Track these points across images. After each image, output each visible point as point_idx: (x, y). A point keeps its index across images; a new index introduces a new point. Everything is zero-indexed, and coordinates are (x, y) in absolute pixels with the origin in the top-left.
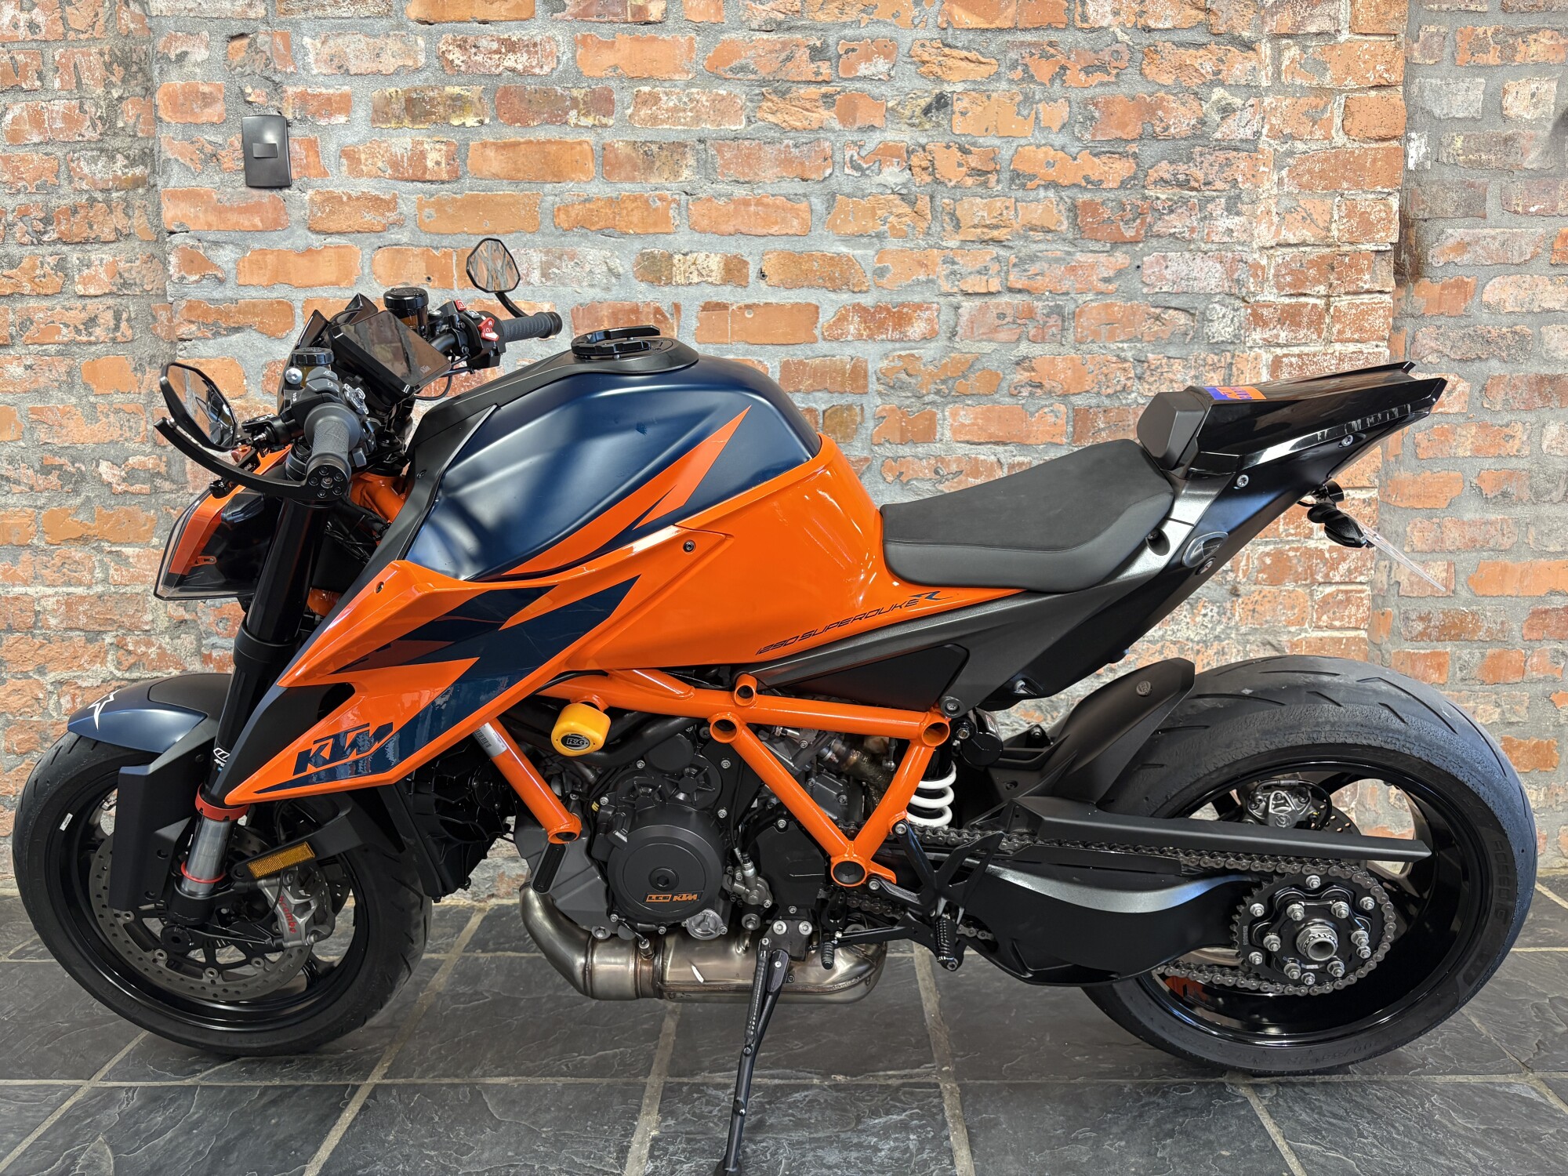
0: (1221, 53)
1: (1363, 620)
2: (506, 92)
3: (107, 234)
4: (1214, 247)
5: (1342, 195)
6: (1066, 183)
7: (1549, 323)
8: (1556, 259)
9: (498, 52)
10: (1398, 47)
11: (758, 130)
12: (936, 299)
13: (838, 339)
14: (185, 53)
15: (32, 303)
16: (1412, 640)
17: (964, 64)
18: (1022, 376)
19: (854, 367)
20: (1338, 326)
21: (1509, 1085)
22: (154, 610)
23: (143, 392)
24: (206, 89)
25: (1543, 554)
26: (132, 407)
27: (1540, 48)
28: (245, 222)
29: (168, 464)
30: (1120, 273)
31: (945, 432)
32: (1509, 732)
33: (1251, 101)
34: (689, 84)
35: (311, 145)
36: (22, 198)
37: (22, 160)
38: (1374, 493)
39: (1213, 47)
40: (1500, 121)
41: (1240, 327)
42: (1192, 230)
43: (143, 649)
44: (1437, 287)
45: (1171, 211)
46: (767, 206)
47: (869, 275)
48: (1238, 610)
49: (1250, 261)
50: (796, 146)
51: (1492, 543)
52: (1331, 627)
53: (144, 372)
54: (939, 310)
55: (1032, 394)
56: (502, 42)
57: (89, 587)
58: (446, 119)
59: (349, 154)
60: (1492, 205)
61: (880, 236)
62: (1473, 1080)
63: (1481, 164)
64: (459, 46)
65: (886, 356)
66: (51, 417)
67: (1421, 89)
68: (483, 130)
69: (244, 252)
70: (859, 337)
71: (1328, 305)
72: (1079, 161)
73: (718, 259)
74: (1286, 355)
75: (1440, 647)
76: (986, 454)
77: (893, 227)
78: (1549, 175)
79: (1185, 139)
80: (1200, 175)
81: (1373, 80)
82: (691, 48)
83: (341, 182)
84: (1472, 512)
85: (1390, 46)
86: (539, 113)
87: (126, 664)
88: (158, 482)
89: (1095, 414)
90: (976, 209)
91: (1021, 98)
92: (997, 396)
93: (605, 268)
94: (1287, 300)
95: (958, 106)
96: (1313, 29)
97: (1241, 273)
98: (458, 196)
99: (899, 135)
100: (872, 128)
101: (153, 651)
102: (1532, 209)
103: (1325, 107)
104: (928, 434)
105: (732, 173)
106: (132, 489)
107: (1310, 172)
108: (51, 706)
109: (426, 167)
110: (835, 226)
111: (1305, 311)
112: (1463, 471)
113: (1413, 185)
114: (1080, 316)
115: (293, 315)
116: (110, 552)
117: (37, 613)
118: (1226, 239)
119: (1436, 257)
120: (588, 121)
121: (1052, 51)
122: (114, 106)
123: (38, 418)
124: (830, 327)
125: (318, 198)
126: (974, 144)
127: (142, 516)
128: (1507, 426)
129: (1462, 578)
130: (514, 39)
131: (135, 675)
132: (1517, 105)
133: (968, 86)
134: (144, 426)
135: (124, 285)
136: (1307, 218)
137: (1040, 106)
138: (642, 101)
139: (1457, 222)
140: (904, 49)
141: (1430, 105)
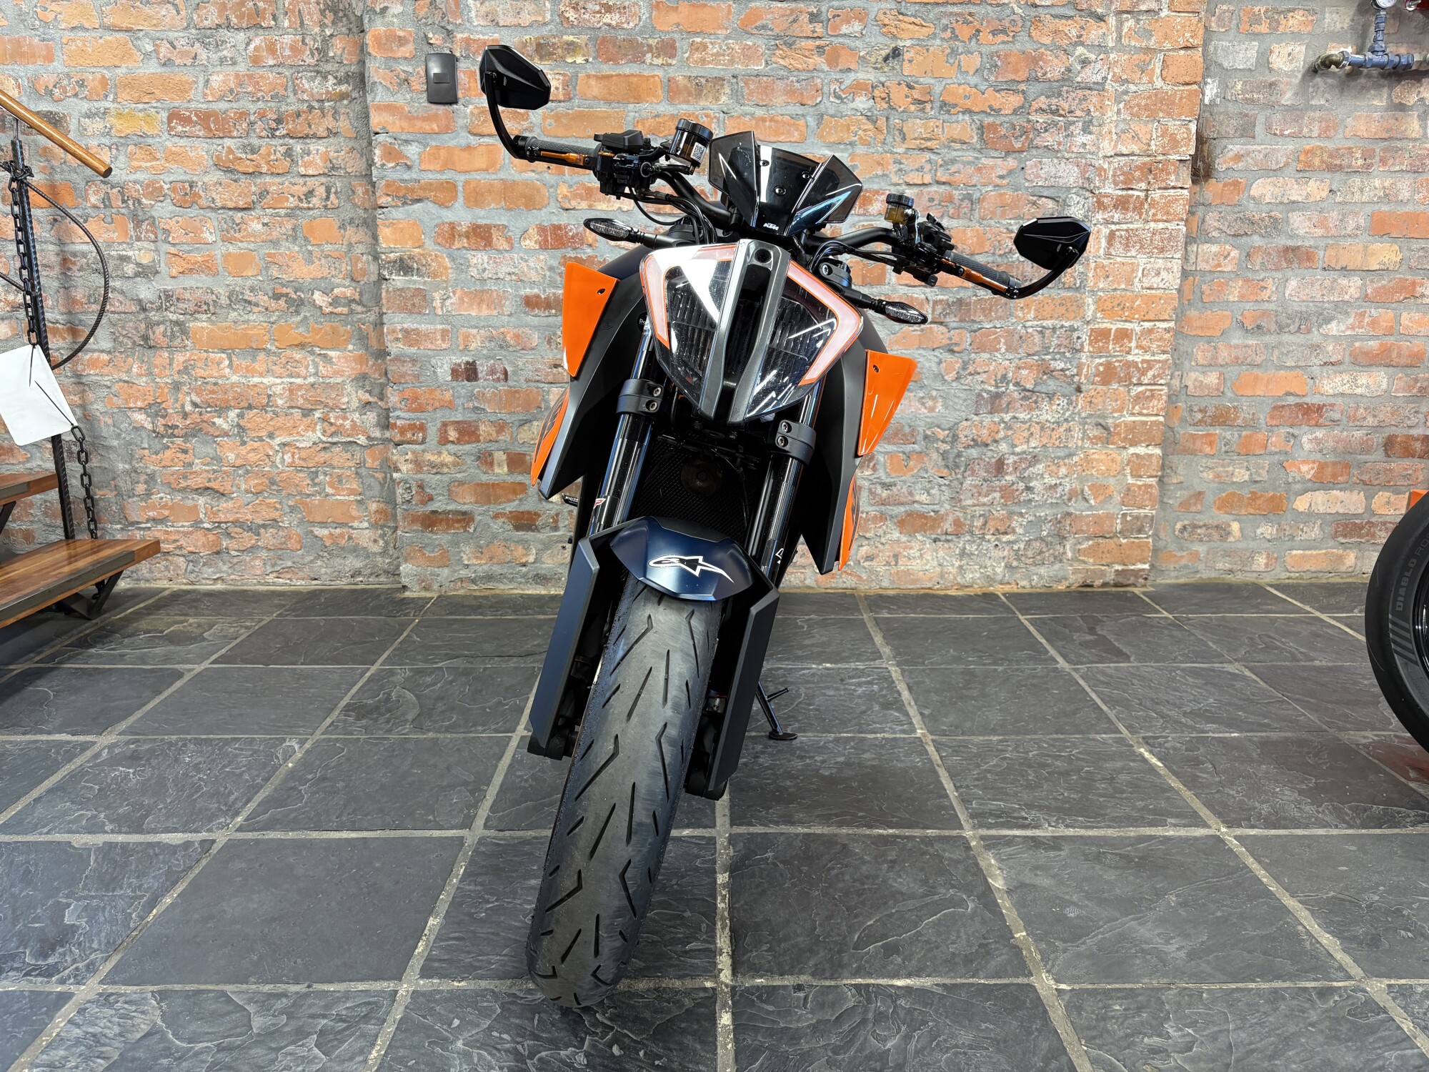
0: (1083, 23)
1: (1162, 409)
2: (604, 40)
3: (321, 131)
4: (1073, 156)
5: (1159, 122)
6: (977, 110)
7: (1294, 211)
8: (1300, 167)
9: (599, 12)
10: (1200, 20)
11: (772, 70)
12: (888, 188)
14: (386, 8)
15: (268, 179)
16: (1194, 425)
17: (912, 27)
20: (1153, 211)
21: (1223, 667)
22: (349, 395)
23: (346, 243)
24: (401, 34)
25: (1282, 367)
26: (336, 254)
27: (1296, 22)
28: (427, 127)
29: (361, 294)
30: (1010, 172)
31: (892, 278)
32: (1254, 488)
33: (1102, 56)
34: (727, 37)
35: (472, 74)
36: (260, 105)
37: (261, 77)
38: (1172, 324)
39: (1077, 18)
40: (1267, 72)
41: (1089, 210)
42: (1059, 144)
43: (341, 421)
44: (1220, 185)
45: (1046, 131)
46: (777, 122)
48: (1081, 402)
49: (1097, 165)
50: (798, 81)
51: (1249, 360)
52: (1140, 414)
53: (345, 230)
56: (602, 5)
57: (305, 378)
58: (563, 58)
60: (1259, 129)
61: (852, 144)
63: (1252, 101)
64: (574, 8)
66: (280, 260)
67: (1216, 49)
68: (588, 66)
69: (426, 145)
71: (1147, 196)
72: (986, 95)
74: (1118, 230)
75: (1212, 430)
76: (918, 293)
77: (861, 138)
78: (1297, 110)
79: (1057, 81)
80: (1066, 106)
81: (1182, 43)
82: (729, 12)
84: (1237, 339)
85: (1195, 20)
86: (625, 55)
87: (329, 432)
88: (354, 306)
90: (916, 127)
91: (948, 51)
94: (1120, 193)
95: (907, 56)
96: (1144, 8)
97: (1090, 173)
98: (571, 111)
99: (867, 75)
100: (849, 70)
101: (348, 424)
102: (1286, 133)
103: (1151, 60)
105: (755, 99)
106: (335, 310)
107: (1138, 105)
108: (278, 461)
110: (822, 137)
111: (1132, 200)
112: (1232, 311)
113: (1207, 114)
114: (983, 201)
115: (457, 192)
116: (320, 354)
117: (269, 396)
118: (1082, 150)
119: (1221, 164)
120: (659, 61)
121: (971, 19)
122: (326, 41)
123: (271, 261)
125: (476, 111)
126: (916, 82)
127: (342, 329)
128: (1262, 280)
129: (1229, 384)
130: (611, 3)
131: (335, 440)
132: (1279, 61)
133: (914, 42)
134: (346, 267)
135: (333, 168)
136: (1136, 137)
137: (962, 57)
138: (695, 48)
139: (1235, 140)
140: (872, 16)
141: (1221, 60)
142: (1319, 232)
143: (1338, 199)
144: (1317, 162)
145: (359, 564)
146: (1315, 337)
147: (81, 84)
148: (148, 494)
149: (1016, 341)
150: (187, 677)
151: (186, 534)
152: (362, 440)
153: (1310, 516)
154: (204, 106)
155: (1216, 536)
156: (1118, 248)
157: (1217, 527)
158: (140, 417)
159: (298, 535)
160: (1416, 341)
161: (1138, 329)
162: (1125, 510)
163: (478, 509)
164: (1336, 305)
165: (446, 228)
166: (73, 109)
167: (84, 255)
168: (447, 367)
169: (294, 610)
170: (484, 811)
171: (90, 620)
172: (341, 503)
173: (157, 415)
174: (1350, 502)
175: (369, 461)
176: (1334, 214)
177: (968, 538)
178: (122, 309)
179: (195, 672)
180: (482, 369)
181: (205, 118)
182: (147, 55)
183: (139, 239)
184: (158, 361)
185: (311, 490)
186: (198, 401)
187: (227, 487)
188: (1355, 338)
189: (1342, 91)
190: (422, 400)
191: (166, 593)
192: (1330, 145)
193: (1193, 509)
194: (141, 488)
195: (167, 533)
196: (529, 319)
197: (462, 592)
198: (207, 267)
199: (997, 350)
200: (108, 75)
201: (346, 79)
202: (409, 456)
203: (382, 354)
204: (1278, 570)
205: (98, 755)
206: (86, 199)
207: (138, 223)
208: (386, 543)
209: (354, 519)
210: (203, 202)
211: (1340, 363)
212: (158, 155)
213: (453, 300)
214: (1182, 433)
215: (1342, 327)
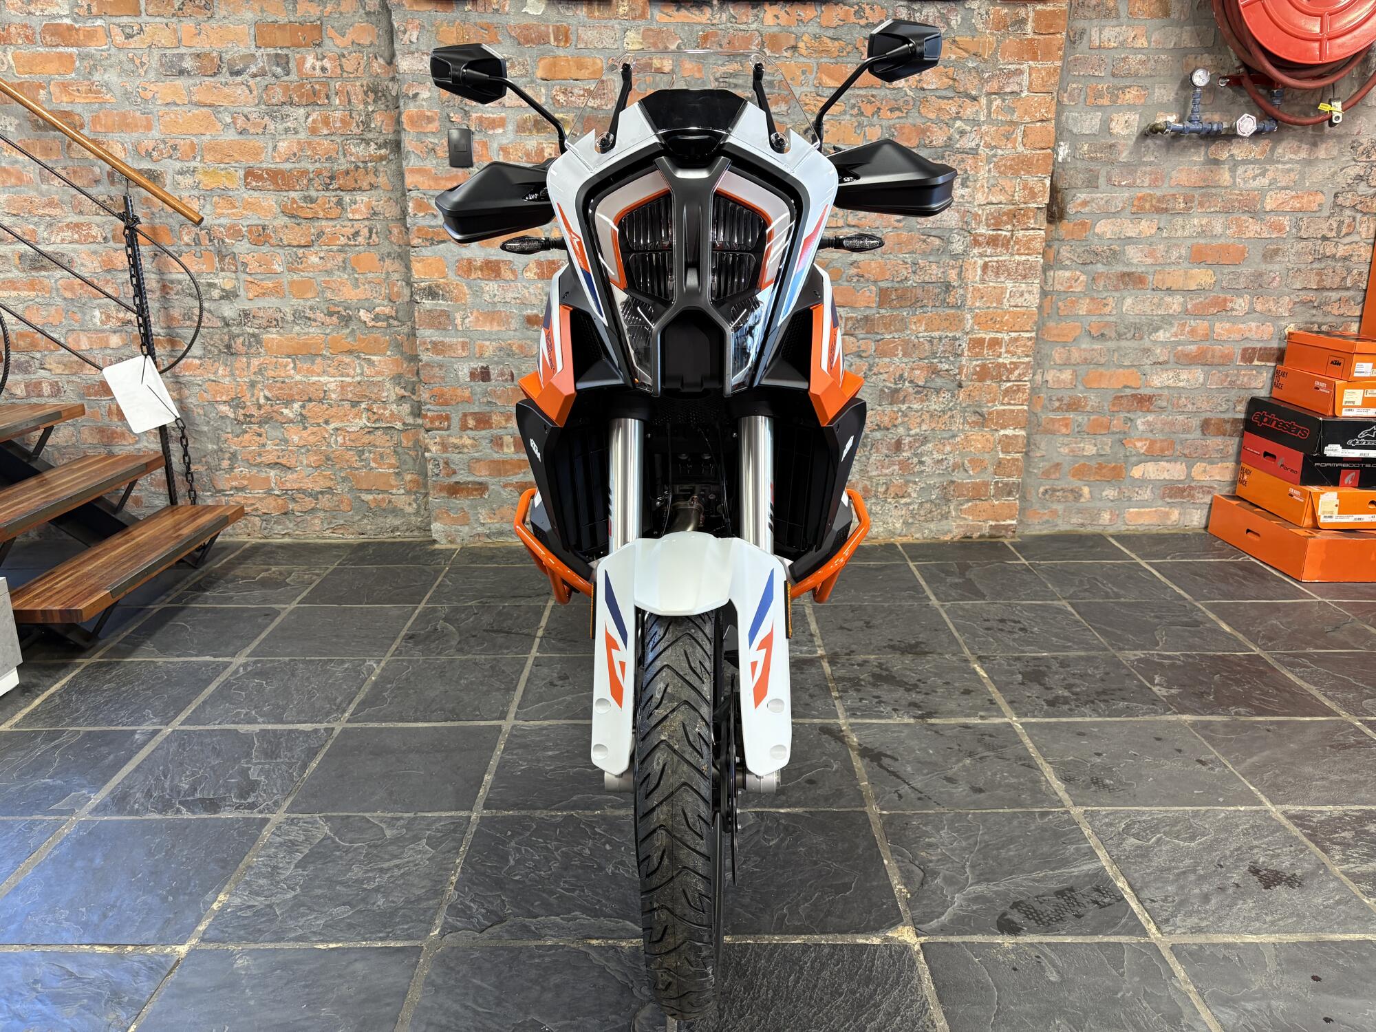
0: (960, 102)
1: (1027, 400)
2: (589, 118)
3: (365, 185)
5: (1021, 178)
7: (1129, 244)
8: (1134, 210)
9: (583, 96)
10: (1053, 99)
14: (417, 93)
15: (324, 223)
16: (1053, 411)
18: (853, 271)
20: (1017, 247)
22: (388, 390)
23: (385, 272)
24: (429, 114)
25: (1121, 366)
26: (377, 281)
27: (1131, 96)
29: (397, 312)
32: (1100, 460)
33: (976, 128)
35: (485, 144)
36: (318, 165)
37: (318, 143)
38: (1033, 334)
39: (956, 99)
40: (1108, 136)
41: (967, 247)
43: (382, 411)
44: (1071, 225)
48: (961, 395)
49: (973, 212)
51: (1095, 361)
52: (1009, 404)
53: (384, 262)
55: (858, 281)
56: (585, 90)
57: (353, 377)
59: (504, 150)
60: (1102, 181)
63: (1096, 159)
64: (564, 92)
66: (333, 285)
67: (1067, 118)
71: (1012, 236)
74: (990, 262)
75: (1067, 415)
78: (1132, 165)
79: (941, 147)
81: (1039, 117)
84: (1085, 344)
85: (1048, 99)
87: (373, 419)
88: (391, 321)
89: (891, 292)
92: (840, 282)
94: (991, 233)
96: (1008, 90)
97: (968, 218)
101: (387, 413)
102: (1123, 183)
103: (1014, 131)
106: (377, 324)
107: (1005, 165)
108: (332, 442)
109: (544, 156)
111: (1001, 238)
112: (1082, 322)
113: (1060, 171)
116: (365, 359)
117: (325, 392)
119: (1071, 209)
121: (873, 100)
122: (367, 115)
123: (327, 286)
127: (382, 339)
128: (1105, 298)
129: (1080, 379)
131: (377, 425)
132: (1118, 128)
134: (384, 291)
135: (375, 214)
136: (1003, 190)
137: (867, 129)
139: (1083, 190)
141: (1070, 127)
142: (1149, 261)
143: (1164, 235)
144: (1147, 206)
145: (397, 522)
146: (1146, 343)
147: (174, 148)
148: (232, 468)
149: (910, 348)
150: (283, 615)
151: (261, 499)
152: (399, 426)
153: (1143, 482)
154: (273, 166)
155: (1071, 497)
156: (990, 274)
157: (1072, 491)
158: (224, 409)
160: (1226, 346)
161: (1007, 338)
162: (997, 478)
163: (491, 481)
164: (1163, 317)
165: (465, 263)
166: (168, 167)
167: (180, 282)
168: (466, 371)
169: (350, 560)
170: (513, 709)
171: (196, 568)
172: (382, 474)
173: (237, 406)
174: (1174, 471)
175: (405, 443)
176: (1161, 247)
177: (874, 500)
178: (209, 324)
179: (288, 611)
180: (494, 372)
181: (274, 175)
182: (226, 125)
183: (222, 270)
184: (238, 365)
185: (359, 464)
186: (269, 395)
187: (292, 463)
188: (1179, 343)
189: (1168, 150)
190: (447, 396)
191: (247, 546)
192: (1158, 193)
193: (1053, 476)
194: (225, 464)
195: (245, 498)
196: (530, 333)
197: (479, 544)
198: (277, 291)
199: (896, 355)
200: (196, 141)
201: (384, 145)
202: (438, 440)
203: (414, 358)
204: (1120, 523)
205: (236, 671)
206: (180, 238)
207: (222, 257)
208: (419, 506)
209: (393, 487)
210: (273, 241)
211: (1166, 362)
212: (237, 205)
213: (471, 319)
214: (1044, 417)
215: (1168, 335)
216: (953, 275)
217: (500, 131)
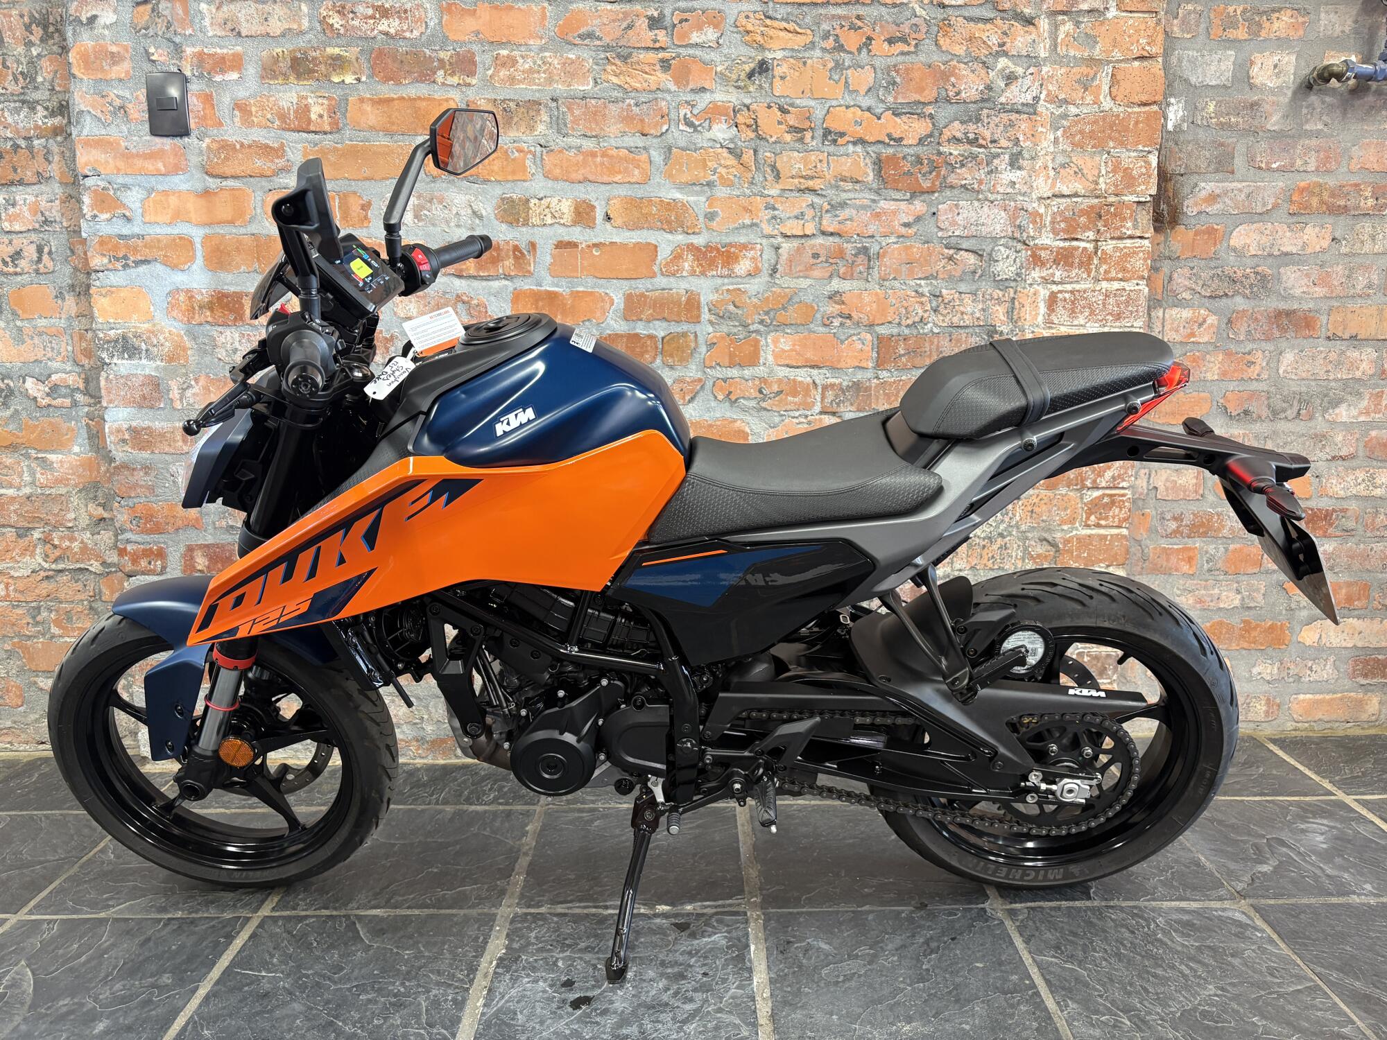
0: (1006, 27)
1: (1125, 520)
2: (381, 53)
3: (29, 175)
4: (999, 197)
5: (1109, 153)
6: (871, 139)
7: (1287, 265)
8: (1293, 209)
9: (373, 17)
10: (1158, 22)
11: (604, 90)
12: (759, 241)
13: (674, 275)
14: (94, 17)
16: (1167, 536)
17: (782, 34)
18: (833, 308)
19: (689, 299)
20: (1104, 267)
21: (1224, 910)
22: (76, 509)
23: (63, 316)
24: (114, 49)
26: (53, 329)
27: (1282, 25)
28: (149, 166)
29: (87, 381)
30: (918, 219)
31: (767, 356)
32: (1247, 615)
33: (1032, 70)
34: (542, 49)
35: (208, 99)
39: (999, 22)
40: (1247, 89)
41: (1021, 267)
42: (980, 182)
43: (67, 543)
44: (1191, 234)
45: (963, 165)
46: (611, 157)
47: (701, 219)
48: (1018, 513)
49: (1030, 209)
50: (637, 105)
52: (1098, 526)
53: (63, 299)
54: (762, 251)
55: (842, 324)
56: (376, 8)
57: (19, 489)
58: (327, 77)
59: (241, 107)
60: (1239, 162)
61: (710, 184)
62: (1194, 905)
63: (1230, 126)
64: (339, 12)
65: (717, 290)
67: (1180, 60)
68: (360, 87)
69: (150, 194)
70: (693, 273)
71: (1096, 249)
72: (883, 120)
73: (569, 203)
74: (1060, 292)
75: (1190, 543)
76: (802, 376)
77: (721, 177)
78: (1287, 136)
79: (975, 102)
80: (987, 134)
81: (1136, 53)
82: (544, 17)
83: (234, 132)
85: (1152, 22)
86: (410, 73)
87: (53, 557)
88: (79, 396)
89: (897, 341)
90: (792, 162)
91: (831, 65)
92: (812, 326)
93: (470, 211)
94: (1061, 244)
95: (778, 71)
96: (1085, 7)
97: (1023, 220)
98: (339, 146)
99: (727, 96)
100: (703, 89)
101: (76, 546)
102: (1274, 166)
103: (1095, 74)
104: (753, 360)
105: (581, 129)
106: (54, 403)
109: (309, 121)
110: (671, 176)
111: (1077, 253)
112: (1211, 393)
113: (1171, 144)
114: (884, 256)
115: (194, 250)
116: (37, 458)
118: (1009, 190)
119: (1190, 207)
120: (455, 80)
121: (859, 23)
122: (31, 62)
124: (667, 264)
125: (215, 146)
126: (792, 105)
127: (64, 426)
128: (1249, 353)
130: (387, 6)
131: (61, 566)
132: (1262, 74)
133: (786, 53)
134: (66, 347)
135: (46, 222)
136: (1079, 172)
137: (849, 72)
138: (500, 63)
139: (1209, 176)
140: (730, 20)
141: (1187, 74)
142: (1319, 291)
143: (1344, 250)
144: (1315, 202)
146: (1319, 425)
152: (95, 566)
153: (1319, 651)
156: (1061, 315)
159: (17, 687)
164: (1345, 382)
165: (182, 297)
174: (1371, 633)
175: (106, 592)
176: (1339, 269)
185: (32, 630)
188: (1371, 425)
189: (1344, 113)
190: (160, 518)
192: (1332, 182)
201: (59, 108)
204: (1282, 719)
211: (1352, 457)
213: (196, 390)
214: (1151, 546)
215: (1354, 412)
216: (999, 315)
217: (234, 76)
